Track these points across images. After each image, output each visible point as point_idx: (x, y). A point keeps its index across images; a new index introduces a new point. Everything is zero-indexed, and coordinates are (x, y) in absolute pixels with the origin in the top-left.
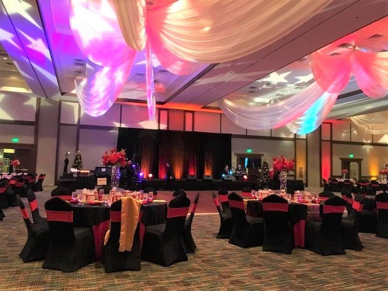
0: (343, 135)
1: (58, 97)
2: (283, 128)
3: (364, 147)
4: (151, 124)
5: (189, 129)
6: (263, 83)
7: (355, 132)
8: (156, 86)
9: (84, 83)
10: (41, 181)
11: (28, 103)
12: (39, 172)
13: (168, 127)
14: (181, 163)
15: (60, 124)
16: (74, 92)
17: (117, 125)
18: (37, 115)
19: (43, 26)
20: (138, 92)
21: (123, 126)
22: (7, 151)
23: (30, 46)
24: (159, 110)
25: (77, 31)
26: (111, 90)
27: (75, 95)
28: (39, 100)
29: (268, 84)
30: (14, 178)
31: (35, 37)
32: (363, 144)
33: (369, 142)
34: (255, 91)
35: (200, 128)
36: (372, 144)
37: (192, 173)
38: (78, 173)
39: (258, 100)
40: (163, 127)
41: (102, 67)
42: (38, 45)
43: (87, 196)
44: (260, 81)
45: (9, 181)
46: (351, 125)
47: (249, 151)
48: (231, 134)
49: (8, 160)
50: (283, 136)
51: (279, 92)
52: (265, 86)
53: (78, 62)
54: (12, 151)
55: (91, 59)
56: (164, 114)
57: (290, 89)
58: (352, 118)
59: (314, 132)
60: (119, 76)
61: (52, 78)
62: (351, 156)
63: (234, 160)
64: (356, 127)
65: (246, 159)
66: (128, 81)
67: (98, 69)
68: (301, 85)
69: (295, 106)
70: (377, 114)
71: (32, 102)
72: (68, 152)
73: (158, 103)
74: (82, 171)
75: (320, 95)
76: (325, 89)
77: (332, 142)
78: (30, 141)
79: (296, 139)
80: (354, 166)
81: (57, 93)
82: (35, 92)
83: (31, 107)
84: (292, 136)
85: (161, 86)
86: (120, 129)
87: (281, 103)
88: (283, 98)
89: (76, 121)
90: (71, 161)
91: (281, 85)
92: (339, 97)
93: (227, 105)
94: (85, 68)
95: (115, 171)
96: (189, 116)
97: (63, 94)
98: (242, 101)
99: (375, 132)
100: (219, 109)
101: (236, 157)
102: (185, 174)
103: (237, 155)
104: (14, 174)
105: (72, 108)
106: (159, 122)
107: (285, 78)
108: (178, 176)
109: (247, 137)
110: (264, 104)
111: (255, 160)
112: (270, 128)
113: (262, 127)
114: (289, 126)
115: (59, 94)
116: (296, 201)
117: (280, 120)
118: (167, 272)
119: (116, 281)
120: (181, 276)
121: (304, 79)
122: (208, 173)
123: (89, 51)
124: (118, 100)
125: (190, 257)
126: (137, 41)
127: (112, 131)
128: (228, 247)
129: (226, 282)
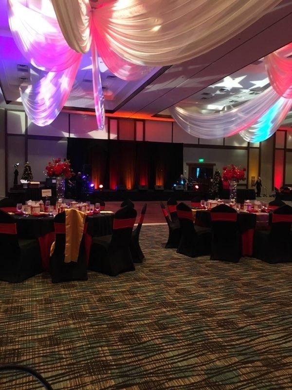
1: (3, 106)
2: (237, 137)
4: (101, 134)
5: (139, 138)
6: (217, 88)
8: (105, 94)
9: (29, 90)
13: (118, 137)
14: (132, 173)
15: (7, 135)
16: (19, 100)
17: (66, 135)
20: (86, 100)
21: (72, 136)
24: (109, 119)
25: (17, 33)
27: (21, 104)
29: (222, 89)
34: (209, 98)
37: (143, 183)
38: (29, 185)
39: (212, 107)
40: (113, 136)
41: (46, 73)
43: (32, 208)
44: (213, 86)
47: (201, 160)
48: (182, 144)
50: (236, 145)
51: (233, 98)
52: (218, 92)
53: (21, 67)
55: (33, 63)
56: (114, 123)
57: (245, 95)
59: (268, 141)
60: (65, 82)
63: (186, 170)
65: (198, 169)
66: (74, 88)
67: (43, 74)
68: (256, 91)
69: (248, 113)
73: (107, 111)
74: (32, 183)
75: (276, 100)
77: (286, 150)
79: (249, 147)
81: (2, 102)
84: (245, 145)
85: (110, 93)
86: (69, 139)
87: (234, 110)
88: (237, 104)
89: (23, 131)
90: (21, 172)
91: (235, 91)
93: (178, 113)
94: (30, 74)
95: (60, 182)
96: (139, 126)
97: (8, 102)
98: (194, 108)
100: (170, 117)
101: (188, 168)
102: (136, 184)
105: (18, 118)
106: (109, 132)
107: (240, 83)
108: (129, 186)
109: (199, 146)
110: (218, 111)
111: (207, 169)
112: (223, 136)
113: (215, 135)
114: (242, 134)
115: (4, 102)
116: (245, 211)
117: (233, 128)
118: (114, 282)
119: (63, 291)
120: (128, 285)
121: (259, 84)
122: (159, 183)
123: (31, 54)
124: (65, 108)
125: (138, 267)
126: (79, 43)
127: (60, 142)
128: (176, 256)
129: (172, 290)
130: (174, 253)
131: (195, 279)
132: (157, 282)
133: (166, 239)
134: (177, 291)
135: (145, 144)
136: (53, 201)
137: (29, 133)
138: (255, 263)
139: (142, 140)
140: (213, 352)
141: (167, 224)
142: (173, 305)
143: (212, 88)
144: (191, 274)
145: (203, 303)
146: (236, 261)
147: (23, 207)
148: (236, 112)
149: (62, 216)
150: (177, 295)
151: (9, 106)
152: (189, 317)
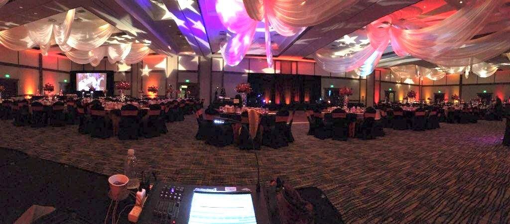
0: (387, 77)
1: (210, 55)
2: (353, 72)
3: (397, 85)
4: (270, 71)
5: (294, 72)
6: (340, 42)
7: (393, 76)
8: (273, 46)
9: (225, 46)
10: (202, 103)
11: (194, 60)
12: (201, 97)
13: (281, 72)
14: (290, 94)
15: (212, 72)
16: (219, 52)
17: (247, 71)
18: (199, 66)
19: (200, 12)
20: (261, 50)
21: (251, 72)
22: (183, 87)
23: (194, 26)
24: (275, 61)
25: (220, 14)
26: (242, 49)
27: (220, 54)
28: (199, 59)
29: (343, 43)
30: (187, 100)
31: (196, 20)
32: (397, 83)
33: (400, 82)
34: (336, 48)
35: (301, 72)
36: (401, 83)
37: (297, 99)
38: (224, 99)
39: (338, 54)
40: (278, 72)
41: (236, 35)
42: (198, 25)
43: (228, 108)
44: (338, 41)
45: (185, 101)
46: (391, 72)
47: (332, 86)
48: (321, 76)
49: (184, 92)
50: (353, 77)
51: (351, 49)
52: (341, 45)
53: (221, 33)
54: (185, 87)
55: (229, 29)
56: (278, 64)
57: (357, 48)
58: (391, 68)
59: (370, 75)
60: (247, 40)
61: (207, 45)
62: (390, 90)
63: (323, 92)
64: (393, 74)
65: (330, 91)
66: (253, 43)
67: (233, 35)
68: (363, 46)
69: (358, 58)
70: (404, 67)
71: (196, 59)
72: (217, 87)
73: (274, 56)
74: (226, 98)
75: (372, 52)
76: (375, 49)
77: (381, 81)
78: (195, 81)
79: (360, 79)
80: (391, 95)
81: (209, 53)
82: (197, 53)
83: (195, 62)
84: (358, 78)
85: (276, 45)
86: (249, 74)
87: (351, 56)
88: (353, 53)
89: (221, 69)
90: (219, 92)
91: (352, 45)
92: (383, 55)
93: (318, 57)
94: (226, 36)
95: (244, 96)
96: (294, 65)
97: (213, 53)
98: (327, 54)
99: (403, 77)
100: (313, 59)
101: (324, 90)
102: (292, 101)
103: (325, 89)
104: (188, 98)
105: (218, 62)
106: (275, 69)
107: (355, 40)
108: (288, 102)
109: (331, 77)
110: (341, 57)
111: (336, 91)
112: (345, 71)
113: (339, 71)
114: (356, 70)
115: (211, 53)
116: (352, 112)
117: (351, 68)
118: (277, 151)
119: (246, 154)
120: (283, 154)
121: (365, 42)
122: (307, 100)
123: (228, 24)
124: (247, 55)
125: (290, 145)
126: (257, 14)
127: (243, 75)
128: (313, 139)
129: (309, 156)
130: (312, 137)
131: (321, 150)
132: (300, 152)
133: (308, 130)
134: (312, 156)
135: (298, 76)
136: (240, 105)
137: (225, 70)
138: (355, 140)
139: (295, 74)
140: (326, 183)
141: (308, 122)
142: (308, 163)
143: (337, 42)
144: (320, 148)
145: (324, 161)
146: (345, 140)
147: (223, 108)
148: (352, 57)
149: (245, 114)
150: (311, 158)
151: (214, 55)
152: (317, 168)
